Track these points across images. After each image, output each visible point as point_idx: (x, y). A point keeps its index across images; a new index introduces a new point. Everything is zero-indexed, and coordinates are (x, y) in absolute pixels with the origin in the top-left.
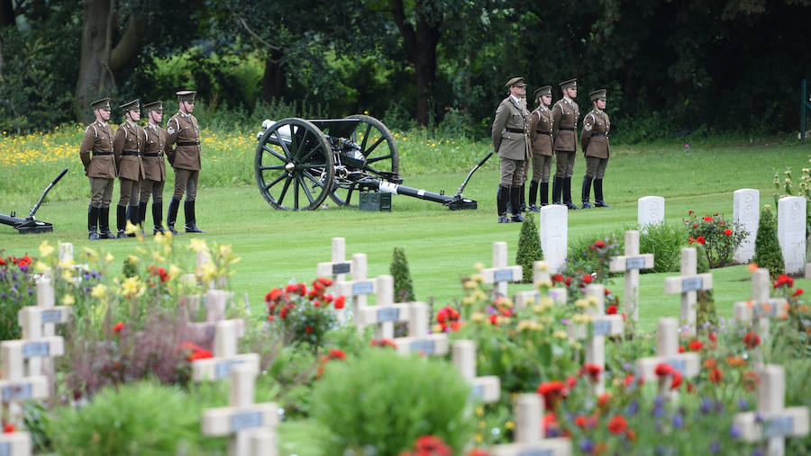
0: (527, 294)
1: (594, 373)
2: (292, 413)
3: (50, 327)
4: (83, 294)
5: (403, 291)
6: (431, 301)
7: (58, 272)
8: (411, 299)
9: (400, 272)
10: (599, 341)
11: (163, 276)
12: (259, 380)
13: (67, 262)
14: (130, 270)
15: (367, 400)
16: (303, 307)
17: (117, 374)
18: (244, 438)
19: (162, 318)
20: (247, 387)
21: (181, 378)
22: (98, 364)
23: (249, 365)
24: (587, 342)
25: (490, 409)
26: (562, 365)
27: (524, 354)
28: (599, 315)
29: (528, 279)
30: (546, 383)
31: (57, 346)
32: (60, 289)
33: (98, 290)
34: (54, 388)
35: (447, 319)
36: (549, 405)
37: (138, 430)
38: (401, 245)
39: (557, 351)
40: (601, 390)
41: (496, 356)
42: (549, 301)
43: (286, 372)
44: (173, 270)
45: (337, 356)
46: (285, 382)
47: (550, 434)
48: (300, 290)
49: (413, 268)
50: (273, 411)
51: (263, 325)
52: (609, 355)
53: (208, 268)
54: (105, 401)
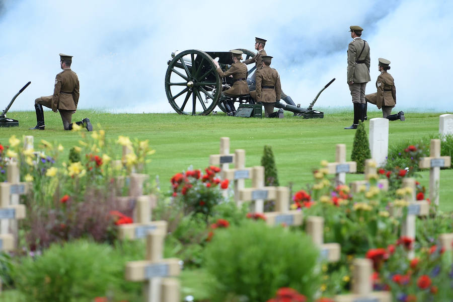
0: (361, 183)
1: (407, 243)
2: (189, 264)
3: (15, 198)
4: (39, 174)
5: (271, 178)
6: (290, 185)
7: (22, 157)
8: (276, 184)
9: (268, 162)
10: (411, 220)
11: (98, 162)
12: (167, 241)
13: (30, 150)
14: (74, 157)
15: (243, 258)
16: (198, 187)
17: (63, 234)
18: (155, 283)
19: (97, 193)
20: (158, 246)
21: (110, 237)
22: (50, 226)
23: (160, 229)
24: (404, 220)
25: (333, 268)
26: (385, 236)
27: (358, 227)
28: (412, 201)
29: (360, 170)
30: (373, 250)
31: (21, 211)
32: (24, 170)
33: (51, 172)
34: (18, 242)
35: (301, 200)
36: (376, 267)
37: (78, 274)
38: (270, 143)
39: (381, 226)
40: (412, 256)
41: (337, 228)
42: (376, 190)
43: (185, 234)
44: (106, 158)
45: (222, 225)
46: (185, 242)
47: (376, 288)
48: (196, 175)
49: (278, 160)
50: (176, 263)
51: (169, 200)
52: (419, 230)
53: (131, 158)
54: (53, 253)
